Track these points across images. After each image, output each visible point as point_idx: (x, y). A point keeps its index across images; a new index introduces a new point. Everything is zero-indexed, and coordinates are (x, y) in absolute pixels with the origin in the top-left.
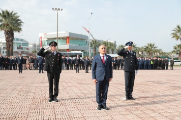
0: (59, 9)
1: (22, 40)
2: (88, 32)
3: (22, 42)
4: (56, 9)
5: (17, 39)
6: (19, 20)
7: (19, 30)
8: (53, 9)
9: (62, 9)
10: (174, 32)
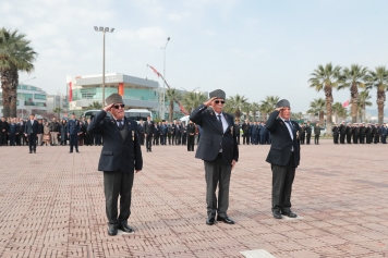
0: (107, 29)
1: (34, 88)
2: (158, 74)
3: (33, 92)
4: (101, 29)
5: (25, 87)
6: (28, 49)
7: (29, 68)
8: (96, 28)
9: (113, 30)
10: (314, 77)
